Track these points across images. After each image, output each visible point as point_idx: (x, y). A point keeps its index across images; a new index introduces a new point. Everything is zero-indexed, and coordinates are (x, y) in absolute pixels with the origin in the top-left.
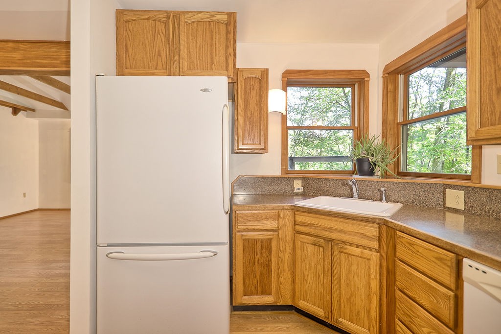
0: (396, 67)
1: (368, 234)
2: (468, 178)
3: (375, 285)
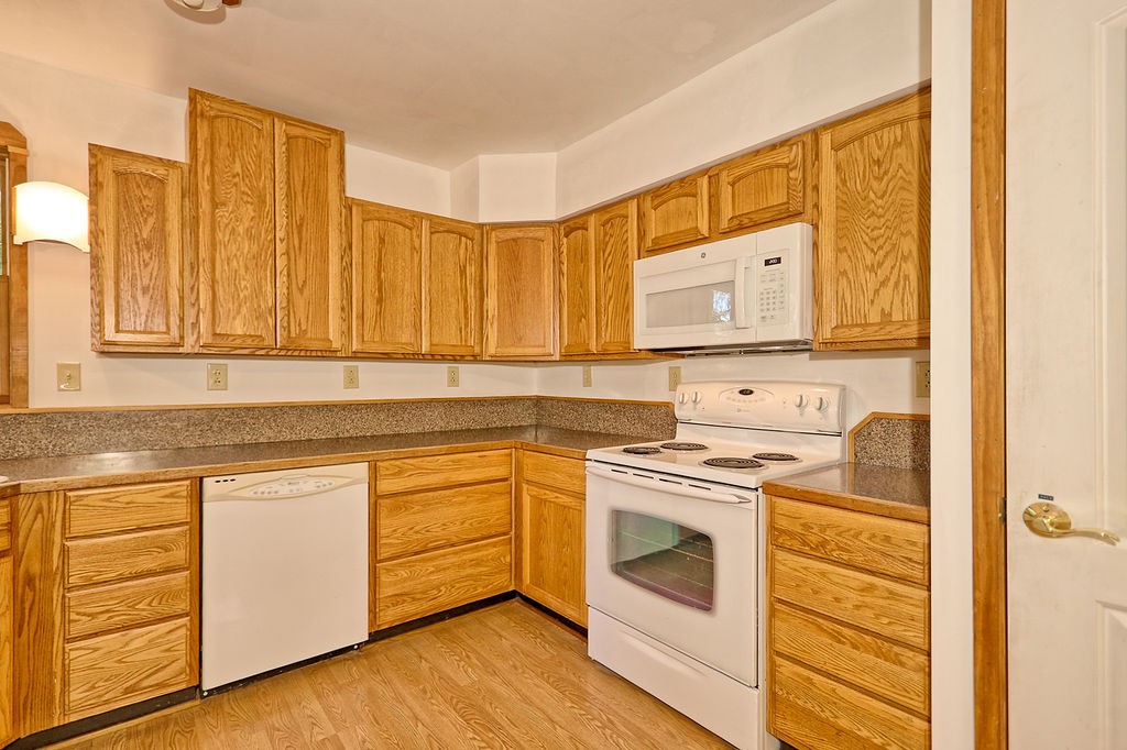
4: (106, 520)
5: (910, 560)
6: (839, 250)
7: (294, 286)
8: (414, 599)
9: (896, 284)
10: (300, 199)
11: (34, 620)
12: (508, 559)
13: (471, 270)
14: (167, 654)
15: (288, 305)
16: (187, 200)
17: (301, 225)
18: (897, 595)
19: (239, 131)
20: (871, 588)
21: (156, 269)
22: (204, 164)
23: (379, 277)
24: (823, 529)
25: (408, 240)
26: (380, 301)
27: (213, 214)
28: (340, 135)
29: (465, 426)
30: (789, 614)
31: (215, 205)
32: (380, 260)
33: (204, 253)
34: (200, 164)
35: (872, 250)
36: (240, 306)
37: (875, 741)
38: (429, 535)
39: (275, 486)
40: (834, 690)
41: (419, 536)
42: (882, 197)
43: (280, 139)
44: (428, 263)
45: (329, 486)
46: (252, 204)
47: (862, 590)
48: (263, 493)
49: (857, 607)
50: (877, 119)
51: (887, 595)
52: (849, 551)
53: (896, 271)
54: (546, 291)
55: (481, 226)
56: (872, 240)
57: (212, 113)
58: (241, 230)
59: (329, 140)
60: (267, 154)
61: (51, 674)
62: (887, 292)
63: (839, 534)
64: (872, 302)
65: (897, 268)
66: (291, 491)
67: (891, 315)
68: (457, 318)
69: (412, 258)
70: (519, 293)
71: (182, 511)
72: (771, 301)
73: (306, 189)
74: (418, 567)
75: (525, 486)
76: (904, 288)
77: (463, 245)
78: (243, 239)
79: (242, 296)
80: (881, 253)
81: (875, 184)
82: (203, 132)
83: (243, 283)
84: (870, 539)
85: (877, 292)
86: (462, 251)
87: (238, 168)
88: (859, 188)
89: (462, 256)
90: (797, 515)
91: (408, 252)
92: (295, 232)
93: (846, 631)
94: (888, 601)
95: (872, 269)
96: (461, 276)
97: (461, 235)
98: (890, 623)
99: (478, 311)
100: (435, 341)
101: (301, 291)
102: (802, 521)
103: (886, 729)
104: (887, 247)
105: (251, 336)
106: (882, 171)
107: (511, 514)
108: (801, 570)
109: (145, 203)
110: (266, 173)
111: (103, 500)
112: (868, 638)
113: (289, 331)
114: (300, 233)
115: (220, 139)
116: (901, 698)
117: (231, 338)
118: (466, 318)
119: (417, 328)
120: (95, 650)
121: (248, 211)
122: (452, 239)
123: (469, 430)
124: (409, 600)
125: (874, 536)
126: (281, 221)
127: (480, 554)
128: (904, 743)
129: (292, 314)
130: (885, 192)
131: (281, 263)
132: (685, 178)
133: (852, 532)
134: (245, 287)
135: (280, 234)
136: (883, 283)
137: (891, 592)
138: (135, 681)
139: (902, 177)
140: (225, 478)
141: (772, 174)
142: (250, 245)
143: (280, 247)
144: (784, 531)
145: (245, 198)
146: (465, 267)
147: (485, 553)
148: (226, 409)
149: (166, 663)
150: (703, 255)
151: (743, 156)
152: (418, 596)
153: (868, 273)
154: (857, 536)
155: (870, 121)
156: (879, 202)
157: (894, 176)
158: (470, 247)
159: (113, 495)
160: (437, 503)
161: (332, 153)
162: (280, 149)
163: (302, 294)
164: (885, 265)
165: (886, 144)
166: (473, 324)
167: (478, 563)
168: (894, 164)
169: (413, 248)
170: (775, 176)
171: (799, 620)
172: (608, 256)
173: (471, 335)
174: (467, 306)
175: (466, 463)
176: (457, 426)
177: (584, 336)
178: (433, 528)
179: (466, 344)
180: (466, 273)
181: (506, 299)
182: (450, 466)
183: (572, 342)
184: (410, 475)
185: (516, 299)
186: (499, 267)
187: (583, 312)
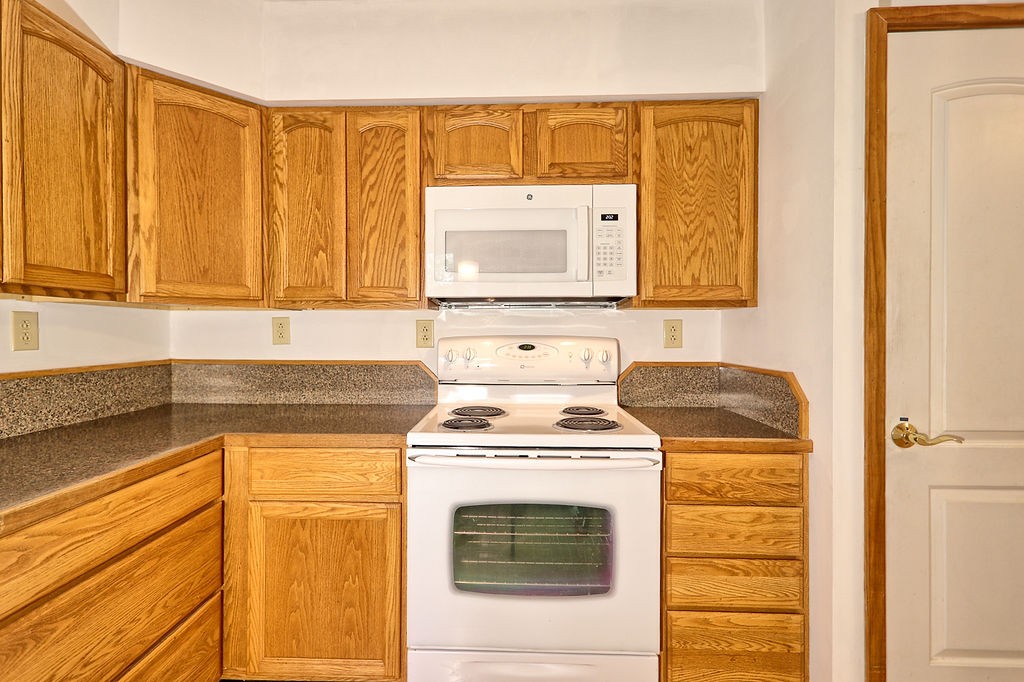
5: (789, 485)
6: (659, 218)
9: (704, 254)
13: (107, 135)
18: (780, 517)
20: (759, 517)
24: (719, 474)
29: (52, 422)
30: (685, 565)
35: (686, 223)
37: (763, 650)
40: (729, 621)
42: (693, 179)
47: (752, 522)
49: (749, 538)
50: (692, 111)
51: (772, 519)
52: (742, 489)
53: (703, 245)
56: (685, 214)
62: (696, 261)
63: (734, 476)
64: (685, 267)
65: (704, 242)
67: (699, 280)
68: (82, 220)
70: (201, 199)
72: (608, 256)
76: (709, 259)
77: (90, 83)
80: (692, 226)
81: (688, 166)
84: (759, 474)
85: (689, 259)
86: (89, 95)
88: (675, 165)
89: (88, 105)
90: (694, 466)
93: (738, 562)
94: (774, 525)
95: (686, 239)
96: (88, 141)
97: (86, 62)
98: (775, 543)
100: (36, 258)
102: (699, 471)
103: (771, 635)
104: (697, 223)
106: (693, 157)
108: (698, 518)
112: (756, 562)
116: (783, 603)
118: (97, 222)
122: (68, 62)
123: (61, 428)
125: (762, 471)
128: (786, 640)
130: (695, 175)
132: (489, 105)
133: (744, 472)
136: (694, 253)
137: (775, 517)
139: (707, 167)
141: (596, 131)
144: (681, 485)
146: (94, 127)
150: (530, 197)
151: (561, 104)
153: (682, 242)
154: (748, 475)
155: (688, 111)
156: (691, 183)
157: (702, 164)
158: (102, 92)
164: (695, 237)
165: (696, 134)
168: (702, 154)
170: (598, 134)
171: (696, 567)
172: (371, 173)
173: (107, 257)
174: (100, 201)
175: (158, 493)
176: (37, 424)
177: (323, 276)
178: (95, 655)
179: (97, 275)
180: (96, 140)
181: (176, 204)
182: (130, 508)
183: (297, 283)
184: (47, 559)
185: (196, 206)
186: (159, 146)
187: (322, 242)
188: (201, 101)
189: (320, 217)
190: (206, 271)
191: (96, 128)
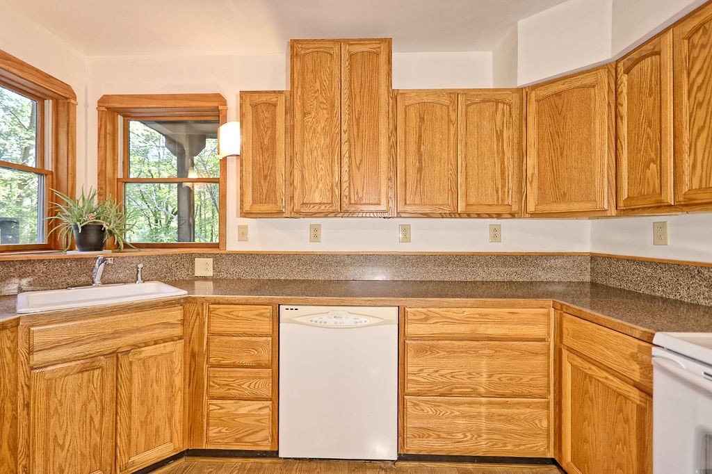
0: (127, 106)
1: (171, 321)
2: (217, 246)
3: (178, 380)
4: (227, 326)
7: (354, 165)
8: (439, 437)
10: (358, 98)
11: (195, 380)
12: (545, 423)
13: (508, 133)
14: (258, 423)
15: (349, 179)
16: (289, 115)
17: (359, 118)
19: (319, 60)
21: (271, 163)
22: (297, 88)
23: (419, 150)
25: (445, 116)
26: (420, 170)
27: (303, 121)
28: (388, 42)
31: (304, 115)
32: (420, 136)
33: (297, 148)
34: (295, 88)
36: (318, 182)
38: (454, 380)
39: (325, 318)
41: (444, 380)
43: (345, 57)
44: (463, 132)
45: (364, 323)
46: (326, 109)
48: (316, 322)
54: (598, 140)
55: (520, 90)
57: (303, 52)
58: (319, 130)
59: (380, 48)
60: (336, 71)
61: (202, 415)
66: (336, 323)
68: (493, 179)
69: (449, 130)
70: (562, 149)
71: (266, 326)
73: (362, 90)
74: (443, 409)
75: (565, 353)
77: (500, 111)
78: (320, 135)
79: (319, 176)
82: (298, 66)
83: (320, 166)
86: (499, 117)
87: (318, 86)
89: (499, 123)
91: (445, 127)
92: (355, 124)
96: (498, 140)
97: (497, 102)
99: (516, 171)
100: (472, 200)
101: (358, 168)
105: (324, 204)
107: (548, 376)
109: (266, 122)
110: (336, 84)
111: (226, 312)
113: (350, 199)
114: (358, 124)
115: (308, 68)
117: (312, 206)
118: (503, 179)
119: (454, 192)
120: (222, 408)
121: (324, 114)
122: (488, 109)
124: (435, 436)
126: (345, 117)
127: (510, 411)
129: (352, 186)
131: (345, 148)
134: (322, 169)
135: (344, 127)
138: (241, 435)
140: (292, 307)
142: (324, 139)
143: (345, 137)
145: (322, 106)
146: (502, 132)
147: (516, 411)
148: (320, 255)
149: (257, 429)
152: (443, 435)
158: (507, 112)
159: (230, 310)
160: (462, 352)
161: (383, 57)
162: (345, 64)
163: (359, 170)
166: (512, 184)
167: (508, 419)
169: (450, 121)
172: (698, 74)
173: (508, 195)
174: (504, 167)
175: (494, 317)
176: (500, 278)
177: (654, 185)
178: (458, 375)
179: (503, 205)
180: (503, 137)
181: (547, 157)
182: (476, 318)
183: (634, 194)
184: (436, 323)
185: (559, 154)
186: (539, 125)
187: (653, 155)
188: (563, 86)
189: (651, 133)
190: (565, 194)
191: (503, 132)
